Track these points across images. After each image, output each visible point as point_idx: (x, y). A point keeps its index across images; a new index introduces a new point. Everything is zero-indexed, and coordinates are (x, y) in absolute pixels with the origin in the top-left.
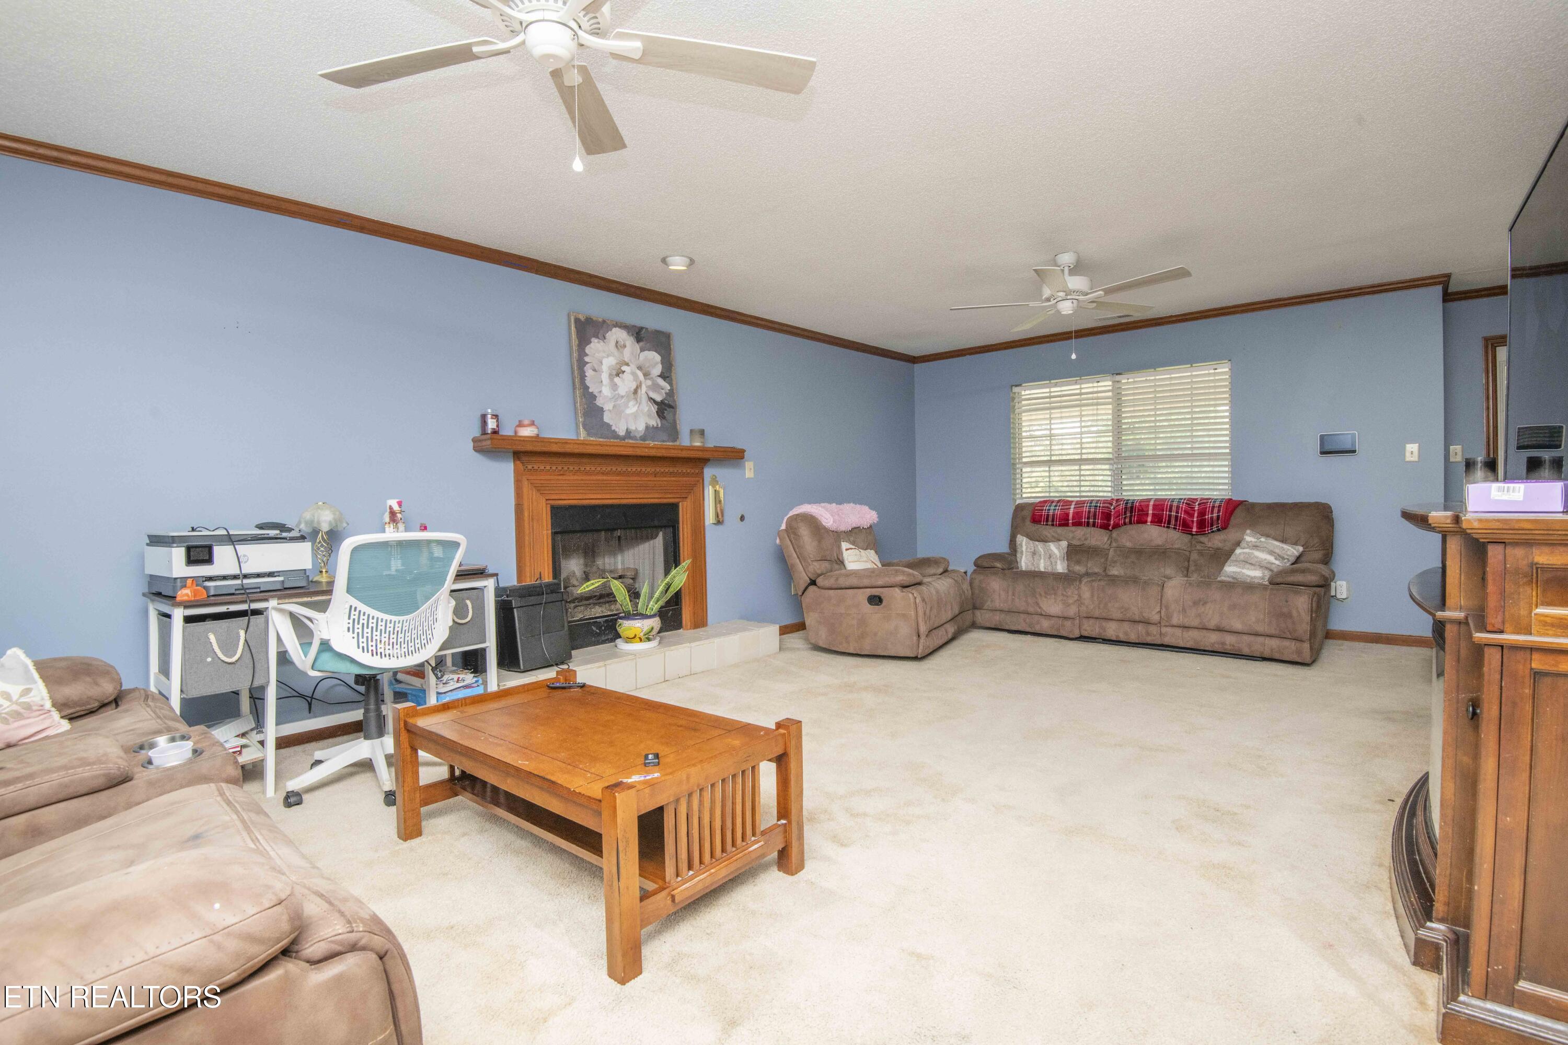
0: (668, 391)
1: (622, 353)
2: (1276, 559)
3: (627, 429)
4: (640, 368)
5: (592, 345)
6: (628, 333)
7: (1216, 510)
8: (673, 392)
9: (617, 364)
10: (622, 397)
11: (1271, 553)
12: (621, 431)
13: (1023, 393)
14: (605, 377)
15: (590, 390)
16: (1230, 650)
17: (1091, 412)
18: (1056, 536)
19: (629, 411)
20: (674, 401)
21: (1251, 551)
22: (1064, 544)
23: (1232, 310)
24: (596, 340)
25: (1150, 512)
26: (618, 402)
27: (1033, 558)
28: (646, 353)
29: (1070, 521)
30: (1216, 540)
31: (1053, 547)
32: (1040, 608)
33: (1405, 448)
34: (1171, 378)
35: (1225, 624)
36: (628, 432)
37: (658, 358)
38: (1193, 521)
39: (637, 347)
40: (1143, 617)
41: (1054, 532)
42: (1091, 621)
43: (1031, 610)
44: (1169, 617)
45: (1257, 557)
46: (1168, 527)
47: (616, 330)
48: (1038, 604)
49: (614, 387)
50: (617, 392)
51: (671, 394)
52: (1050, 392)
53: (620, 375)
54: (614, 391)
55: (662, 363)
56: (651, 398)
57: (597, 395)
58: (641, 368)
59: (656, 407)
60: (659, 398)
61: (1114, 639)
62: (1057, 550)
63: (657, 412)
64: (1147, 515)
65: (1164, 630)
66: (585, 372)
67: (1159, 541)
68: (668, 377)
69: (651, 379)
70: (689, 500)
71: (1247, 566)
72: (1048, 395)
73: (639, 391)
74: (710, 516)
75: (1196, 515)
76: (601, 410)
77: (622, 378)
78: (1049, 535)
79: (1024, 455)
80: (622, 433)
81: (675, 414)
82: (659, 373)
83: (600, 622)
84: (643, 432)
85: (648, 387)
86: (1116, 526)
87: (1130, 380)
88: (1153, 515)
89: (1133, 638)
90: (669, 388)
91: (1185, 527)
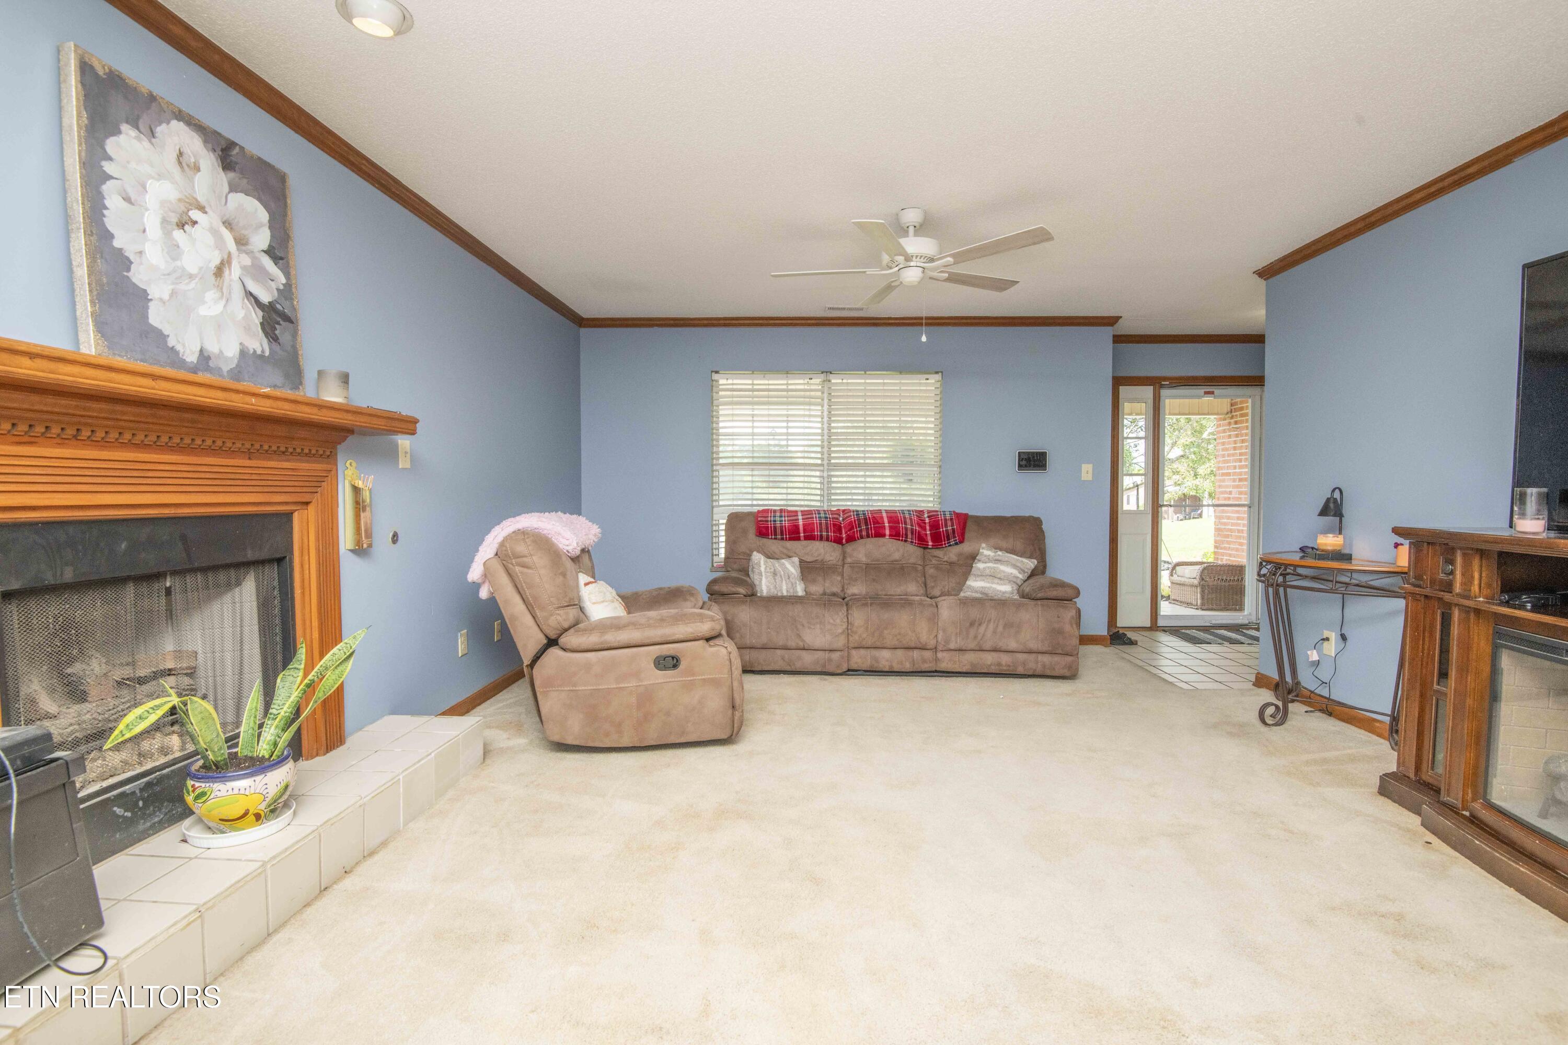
0: (281, 287)
1: (191, 181)
2: (1020, 573)
3: (201, 351)
4: (228, 224)
5: (122, 138)
6: (205, 142)
7: (949, 523)
8: (290, 290)
9: (180, 200)
10: (191, 277)
11: (1015, 566)
12: (188, 352)
13: (721, 382)
14: (152, 222)
15: (117, 243)
16: (1005, 671)
17: (802, 412)
18: (785, 551)
19: (203, 311)
20: (294, 309)
21: (995, 565)
22: (796, 560)
23: (947, 321)
24: (133, 133)
25: (887, 525)
26: (182, 287)
27: (775, 579)
28: (241, 196)
29: (802, 535)
30: (951, 553)
31: (786, 563)
32: (803, 641)
33: (1081, 467)
34: (884, 384)
35: (1002, 644)
36: (204, 357)
37: (263, 215)
38: (926, 535)
39: (223, 179)
40: (920, 642)
41: (784, 547)
42: (863, 652)
43: (792, 644)
44: (947, 642)
45: (1004, 572)
46: (906, 541)
47: (177, 126)
48: (800, 637)
49: (174, 250)
50: (178, 263)
51: (287, 292)
52: (753, 384)
53: (186, 227)
54: (174, 259)
55: (271, 227)
56: (251, 294)
57: (132, 258)
58: (230, 224)
59: (260, 313)
60: (265, 297)
61: (887, 669)
62: (791, 567)
63: (262, 324)
64: (884, 527)
65: (940, 655)
66: (103, 198)
67: (897, 556)
68: (282, 259)
69: (250, 253)
70: (311, 508)
71: (996, 581)
72: (750, 387)
73: (227, 272)
74: (346, 538)
75: (928, 528)
76: (142, 297)
77: (190, 235)
78: (777, 551)
79: (721, 455)
80: (191, 357)
81: (295, 334)
82: (265, 247)
83: (134, 793)
84: (236, 361)
85: (244, 268)
86: (851, 539)
87: (844, 381)
88: (891, 528)
89: (908, 667)
90: (284, 281)
91: (921, 541)
